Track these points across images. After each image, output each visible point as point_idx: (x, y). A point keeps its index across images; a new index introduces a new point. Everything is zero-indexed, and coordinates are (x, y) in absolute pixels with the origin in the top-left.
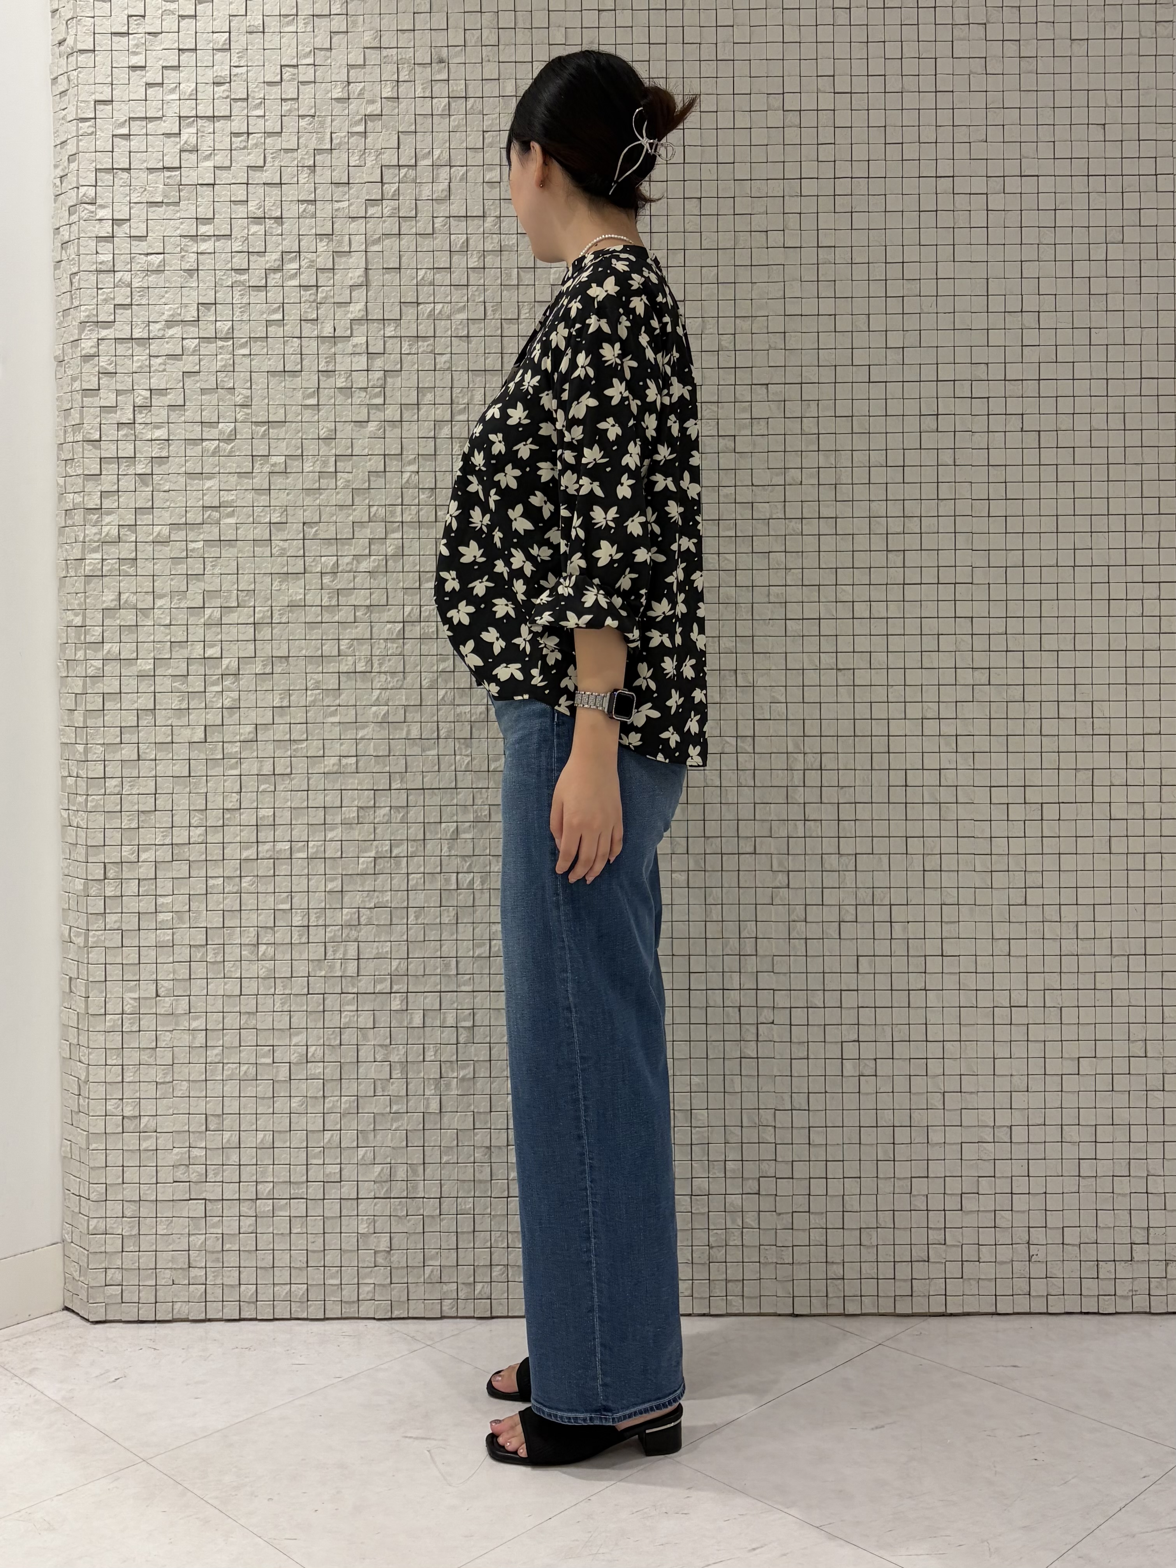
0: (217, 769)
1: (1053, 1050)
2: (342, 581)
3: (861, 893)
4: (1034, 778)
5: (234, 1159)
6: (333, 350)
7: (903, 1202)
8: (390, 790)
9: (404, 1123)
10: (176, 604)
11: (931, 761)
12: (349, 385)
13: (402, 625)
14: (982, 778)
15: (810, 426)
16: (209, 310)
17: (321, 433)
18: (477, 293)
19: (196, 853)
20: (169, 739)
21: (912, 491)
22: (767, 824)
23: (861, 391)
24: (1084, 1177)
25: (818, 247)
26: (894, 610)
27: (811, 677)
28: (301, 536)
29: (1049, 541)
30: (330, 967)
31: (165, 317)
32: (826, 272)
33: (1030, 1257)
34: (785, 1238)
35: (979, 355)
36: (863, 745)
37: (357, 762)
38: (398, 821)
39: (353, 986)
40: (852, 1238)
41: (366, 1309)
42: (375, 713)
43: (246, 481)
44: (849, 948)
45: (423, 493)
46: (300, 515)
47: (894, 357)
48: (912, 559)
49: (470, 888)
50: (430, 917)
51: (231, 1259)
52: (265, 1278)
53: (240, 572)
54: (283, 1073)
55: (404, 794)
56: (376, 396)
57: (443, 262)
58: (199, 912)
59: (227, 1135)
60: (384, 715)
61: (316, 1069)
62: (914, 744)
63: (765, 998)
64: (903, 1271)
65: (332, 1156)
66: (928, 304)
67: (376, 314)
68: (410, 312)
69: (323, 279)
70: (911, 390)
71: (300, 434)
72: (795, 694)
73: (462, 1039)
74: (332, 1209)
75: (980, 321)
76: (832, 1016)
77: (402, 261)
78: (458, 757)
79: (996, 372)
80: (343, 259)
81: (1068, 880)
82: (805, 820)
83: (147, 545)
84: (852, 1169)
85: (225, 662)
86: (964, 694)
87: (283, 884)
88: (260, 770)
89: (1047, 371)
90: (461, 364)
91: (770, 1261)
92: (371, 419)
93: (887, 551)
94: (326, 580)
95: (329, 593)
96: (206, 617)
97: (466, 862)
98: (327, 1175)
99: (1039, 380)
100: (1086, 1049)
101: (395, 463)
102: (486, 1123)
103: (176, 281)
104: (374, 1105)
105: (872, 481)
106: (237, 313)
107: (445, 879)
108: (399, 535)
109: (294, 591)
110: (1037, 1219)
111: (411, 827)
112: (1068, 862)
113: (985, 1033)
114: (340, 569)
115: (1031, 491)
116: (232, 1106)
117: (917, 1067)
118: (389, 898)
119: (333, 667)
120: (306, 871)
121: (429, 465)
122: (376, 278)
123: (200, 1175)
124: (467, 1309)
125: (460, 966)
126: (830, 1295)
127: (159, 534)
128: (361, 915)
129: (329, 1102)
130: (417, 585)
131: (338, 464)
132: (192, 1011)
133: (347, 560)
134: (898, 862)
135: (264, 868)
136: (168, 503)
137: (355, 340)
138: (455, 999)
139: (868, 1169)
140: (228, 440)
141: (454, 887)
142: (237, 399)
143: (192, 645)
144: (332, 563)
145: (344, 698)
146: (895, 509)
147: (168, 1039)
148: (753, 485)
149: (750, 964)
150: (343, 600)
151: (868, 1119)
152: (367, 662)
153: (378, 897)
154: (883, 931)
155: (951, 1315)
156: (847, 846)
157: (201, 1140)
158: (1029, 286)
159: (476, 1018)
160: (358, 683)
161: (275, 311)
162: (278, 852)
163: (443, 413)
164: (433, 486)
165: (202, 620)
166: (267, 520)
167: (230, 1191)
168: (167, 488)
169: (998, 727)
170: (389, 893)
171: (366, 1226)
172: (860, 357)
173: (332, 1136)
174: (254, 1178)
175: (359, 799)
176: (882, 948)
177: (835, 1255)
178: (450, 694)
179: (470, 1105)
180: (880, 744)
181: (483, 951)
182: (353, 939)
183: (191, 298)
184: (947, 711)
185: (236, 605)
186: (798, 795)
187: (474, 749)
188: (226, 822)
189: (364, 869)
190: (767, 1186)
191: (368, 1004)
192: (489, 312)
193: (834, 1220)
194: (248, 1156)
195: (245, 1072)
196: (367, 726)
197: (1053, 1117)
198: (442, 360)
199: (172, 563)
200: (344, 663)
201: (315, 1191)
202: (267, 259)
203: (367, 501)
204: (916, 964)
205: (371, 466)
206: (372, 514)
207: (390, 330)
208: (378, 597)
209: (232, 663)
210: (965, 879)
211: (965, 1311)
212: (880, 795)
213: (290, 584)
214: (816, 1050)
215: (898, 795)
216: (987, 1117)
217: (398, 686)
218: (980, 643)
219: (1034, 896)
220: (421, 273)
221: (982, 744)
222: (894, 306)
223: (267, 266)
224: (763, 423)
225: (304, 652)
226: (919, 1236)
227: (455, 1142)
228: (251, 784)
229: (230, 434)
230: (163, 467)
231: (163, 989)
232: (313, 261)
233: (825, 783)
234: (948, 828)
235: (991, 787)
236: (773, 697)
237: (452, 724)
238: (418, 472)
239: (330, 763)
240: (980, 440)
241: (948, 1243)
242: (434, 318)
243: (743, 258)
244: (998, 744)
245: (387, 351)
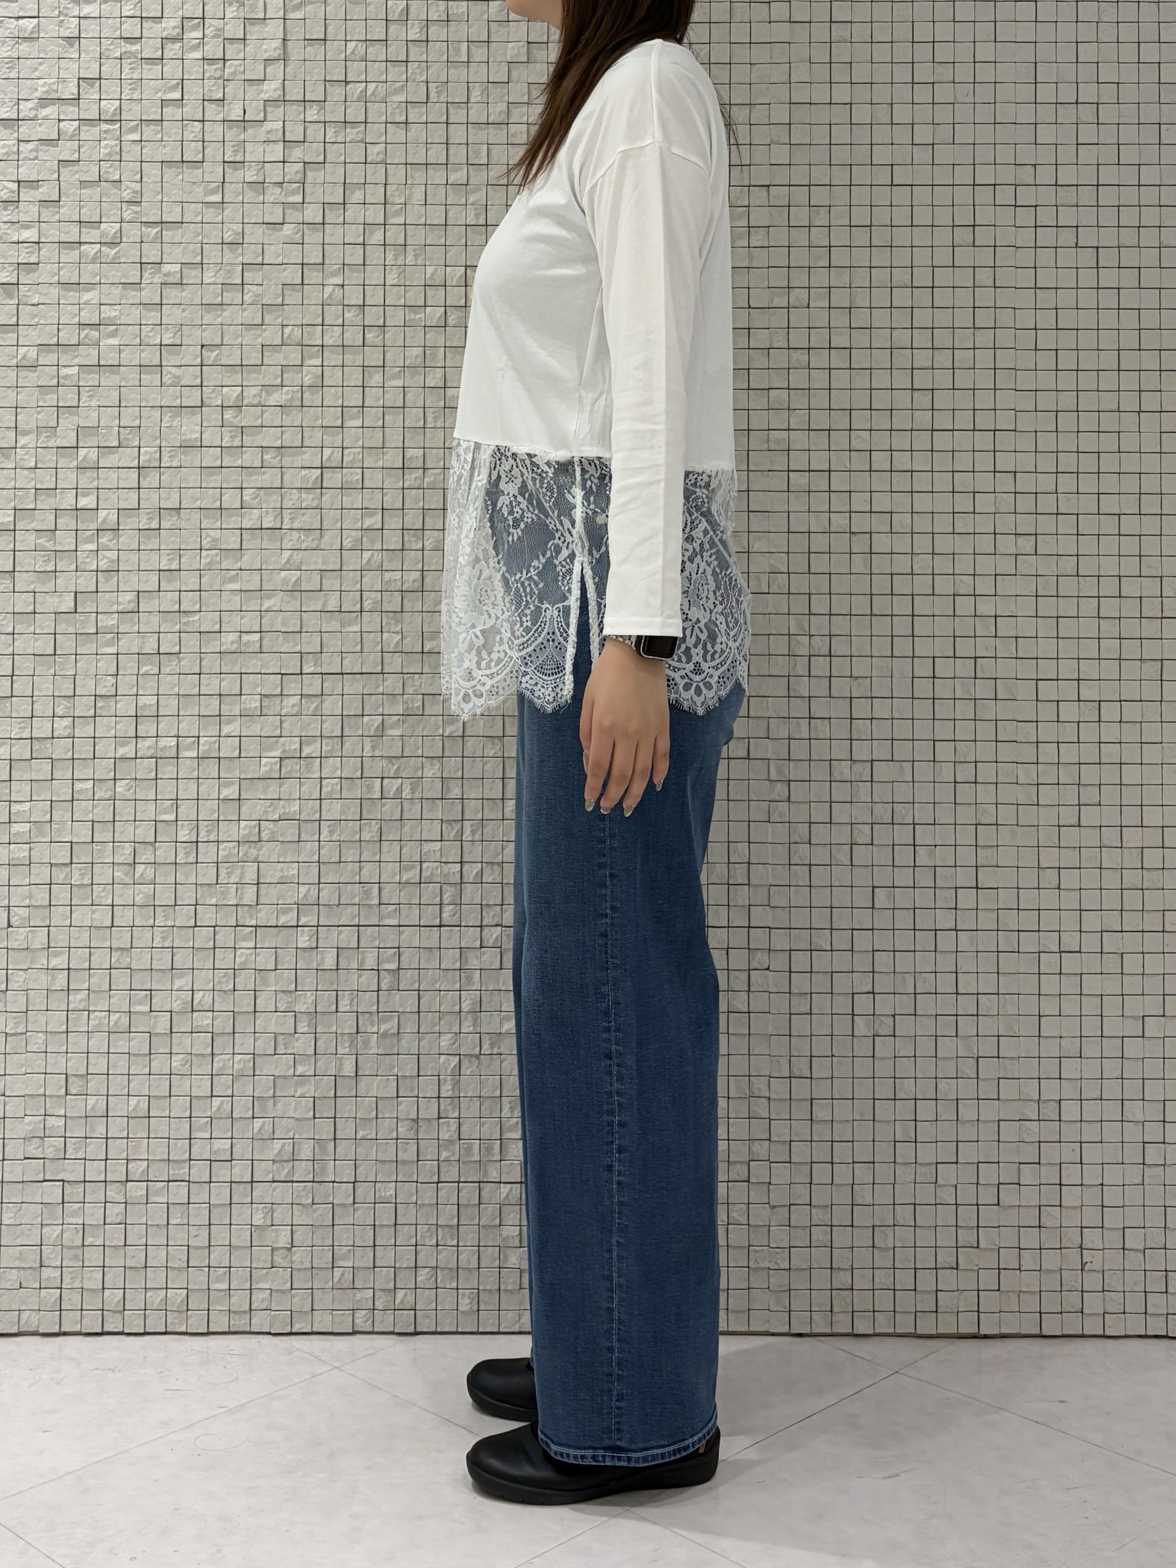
0: (89, 646)
1: (1112, 1006)
2: (248, 417)
3: (878, 808)
4: (1088, 669)
5: (101, 1130)
6: (242, 137)
7: (925, 1194)
8: (301, 674)
9: (309, 1088)
10: (44, 442)
11: (965, 648)
12: (261, 179)
13: (320, 470)
14: (1027, 670)
15: (819, 237)
16: (92, 86)
17: (226, 236)
18: (418, 71)
19: (60, 750)
20: (30, 609)
21: (943, 318)
22: (764, 723)
23: (882, 195)
24: (1150, 1166)
25: (831, 22)
26: (921, 462)
27: (819, 543)
28: (198, 361)
29: (1108, 381)
30: (223, 893)
31: (38, 94)
32: (841, 52)
33: (1083, 1265)
34: (780, 1236)
35: (1026, 155)
36: (881, 626)
37: (261, 639)
38: (310, 713)
39: (251, 917)
40: (863, 1238)
41: (260, 1321)
42: (284, 579)
43: (133, 293)
44: (862, 877)
45: (349, 311)
46: (197, 336)
47: (922, 155)
48: (943, 400)
49: (398, 796)
50: (349, 831)
51: (94, 1257)
52: (135, 1281)
53: (122, 405)
54: (163, 1023)
55: (317, 680)
56: (294, 193)
57: (378, 33)
58: (62, 822)
59: (91, 1100)
60: (296, 581)
61: (203, 1020)
62: (944, 626)
63: (759, 938)
64: (926, 1280)
65: (221, 1128)
66: (963, 91)
67: (295, 93)
68: (336, 92)
69: (232, 51)
70: (942, 195)
71: (200, 238)
72: (799, 563)
73: (384, 986)
74: (220, 1195)
75: (1026, 114)
76: (842, 961)
77: (328, 31)
78: (385, 635)
79: (1045, 175)
80: (257, 28)
81: (1131, 796)
82: (810, 718)
83: (9, 370)
84: (863, 1152)
85: (102, 514)
86: (1006, 565)
87: (167, 790)
88: (142, 648)
89: (1108, 175)
90: (397, 155)
91: (762, 1265)
92: (287, 221)
93: (913, 389)
94: (228, 415)
95: (231, 432)
96: (80, 459)
97: (393, 765)
98: (215, 1152)
99: (1098, 185)
100: (1152, 1005)
101: (315, 274)
102: (412, 1090)
103: (51, 51)
104: (273, 1066)
105: (894, 305)
106: (126, 91)
107: (368, 786)
108: (318, 362)
109: (189, 428)
110: (1092, 1217)
111: (325, 721)
112: (1131, 775)
113: (1029, 985)
114: (245, 403)
115: (1087, 319)
116: (99, 1064)
117: (945, 1026)
118: (297, 808)
119: (234, 522)
120: (195, 774)
121: (356, 278)
122: (296, 51)
123: (58, 1150)
124: (385, 1322)
125: (383, 893)
126: (835, 1310)
127: (24, 357)
128: (262, 829)
129: (219, 1062)
130: (339, 423)
131: (245, 274)
132: (51, 945)
133: (254, 391)
134: (924, 771)
135: (145, 768)
136: (36, 320)
137: (268, 126)
138: (376, 935)
139: (884, 1152)
140: (112, 244)
141: (378, 795)
142: (125, 194)
143: (61, 493)
144: (235, 394)
145: (246, 560)
146: (922, 339)
147: (22, 980)
148: (750, 307)
149: (741, 896)
150: (247, 441)
151: (884, 1089)
152: (276, 517)
153: (283, 807)
154: (904, 856)
155: (986, 1337)
156: (861, 751)
157: (60, 1106)
158: (1086, 72)
159: (402, 959)
160: (264, 542)
161: (172, 89)
162: (161, 749)
163: (375, 214)
164: (361, 303)
165: (75, 463)
166: (158, 341)
167: (95, 1171)
168: (35, 301)
169: (1047, 607)
170: (298, 802)
171: (262, 1215)
172: (882, 155)
173: (222, 1103)
174: (124, 1155)
175: (262, 686)
176: (904, 877)
177: (841, 1259)
178: (377, 556)
179: (394, 1067)
180: (902, 626)
181: (412, 875)
182: (252, 858)
183: (71, 71)
184: (984, 586)
185: (117, 444)
186: (802, 687)
187: (405, 625)
188: (99, 712)
189: (267, 772)
190: (759, 1171)
191: (269, 939)
192: (433, 94)
193: (841, 1215)
194: (117, 1127)
195: (116, 1022)
196: (274, 596)
197: (1112, 1089)
198: (375, 152)
199: (40, 393)
200: (248, 517)
201: (199, 1172)
202: (164, 25)
203: (280, 320)
204: (945, 897)
205: (286, 277)
206: (285, 336)
207: (312, 114)
208: (291, 437)
209: (111, 516)
210: (1007, 794)
211: (1002, 1331)
212: (902, 688)
213: (184, 420)
214: (821, 1003)
215: (924, 688)
216: (1031, 1089)
217: (314, 546)
218: (1025, 504)
219: (1090, 816)
220: (351, 46)
221: (1027, 627)
222: (923, 94)
223: (164, 35)
224: (762, 231)
225: (198, 504)
226: (946, 1238)
227: (374, 1113)
228: (129, 665)
229: (114, 237)
230: (31, 275)
231: (16, 918)
232: (219, 30)
233: (834, 673)
234: (986, 731)
235: (1037, 680)
236: (772, 565)
237: (379, 594)
238: (343, 286)
239: (229, 640)
240: (1026, 257)
241: (982, 1245)
242: (364, 99)
243: (740, 33)
244: (1046, 628)
245: (308, 138)
